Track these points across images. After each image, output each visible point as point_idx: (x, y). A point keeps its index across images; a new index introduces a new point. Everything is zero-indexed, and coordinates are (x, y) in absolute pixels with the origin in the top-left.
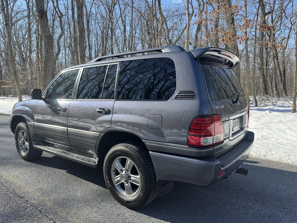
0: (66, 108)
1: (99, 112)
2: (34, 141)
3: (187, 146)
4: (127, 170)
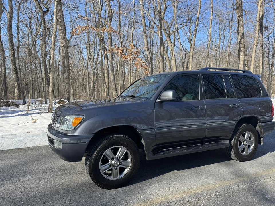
3: (271, 117)
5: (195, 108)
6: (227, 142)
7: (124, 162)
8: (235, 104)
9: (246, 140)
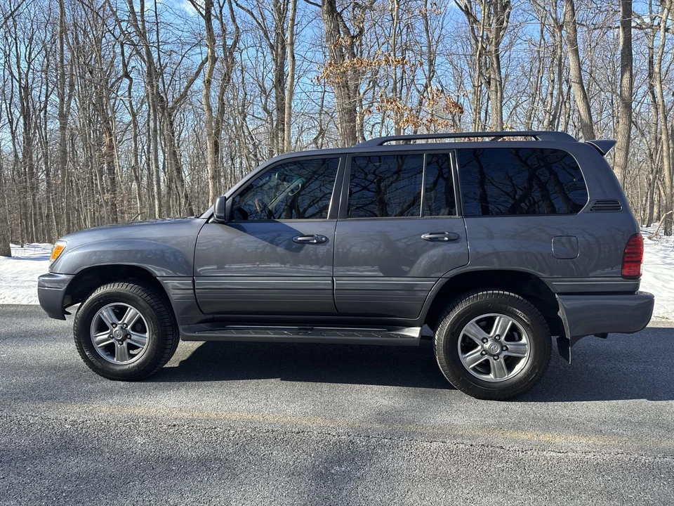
0: (327, 239)
1: (431, 240)
2: (182, 325)
3: (621, 279)
4: (497, 336)
5: (299, 239)
6: (414, 332)
7: (135, 336)
8: (444, 233)
9: (496, 340)
